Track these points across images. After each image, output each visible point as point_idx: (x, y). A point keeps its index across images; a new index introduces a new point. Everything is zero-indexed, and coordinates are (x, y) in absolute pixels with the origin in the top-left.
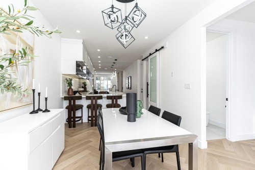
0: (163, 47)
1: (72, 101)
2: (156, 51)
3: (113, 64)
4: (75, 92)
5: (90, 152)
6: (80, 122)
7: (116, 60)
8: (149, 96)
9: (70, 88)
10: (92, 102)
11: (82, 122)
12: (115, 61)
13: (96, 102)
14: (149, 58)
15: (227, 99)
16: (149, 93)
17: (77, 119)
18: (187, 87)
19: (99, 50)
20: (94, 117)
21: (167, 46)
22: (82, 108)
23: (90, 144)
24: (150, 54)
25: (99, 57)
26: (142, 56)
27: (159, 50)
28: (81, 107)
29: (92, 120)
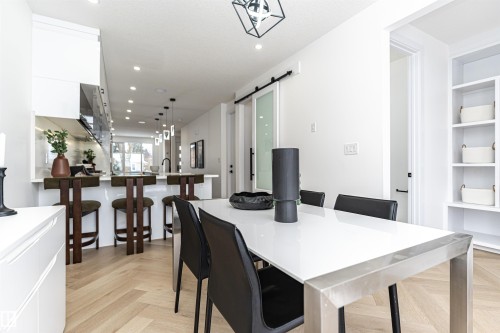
0: (289, 73)
1: (71, 191)
2: (273, 80)
3: (163, 111)
4: (74, 170)
5: (151, 321)
6: (93, 246)
7: (173, 100)
8: (255, 177)
9: (60, 157)
10: (130, 192)
11: (97, 248)
12: (170, 104)
13: (140, 192)
14: (255, 97)
15: (410, 175)
16: (255, 172)
17: (84, 240)
18: (351, 150)
19: (137, 68)
20: (135, 230)
21: (299, 69)
22: (97, 211)
23: (141, 299)
24: (257, 89)
25: (133, 88)
26: (235, 95)
27: (278, 79)
28: (94, 207)
29: (129, 240)
